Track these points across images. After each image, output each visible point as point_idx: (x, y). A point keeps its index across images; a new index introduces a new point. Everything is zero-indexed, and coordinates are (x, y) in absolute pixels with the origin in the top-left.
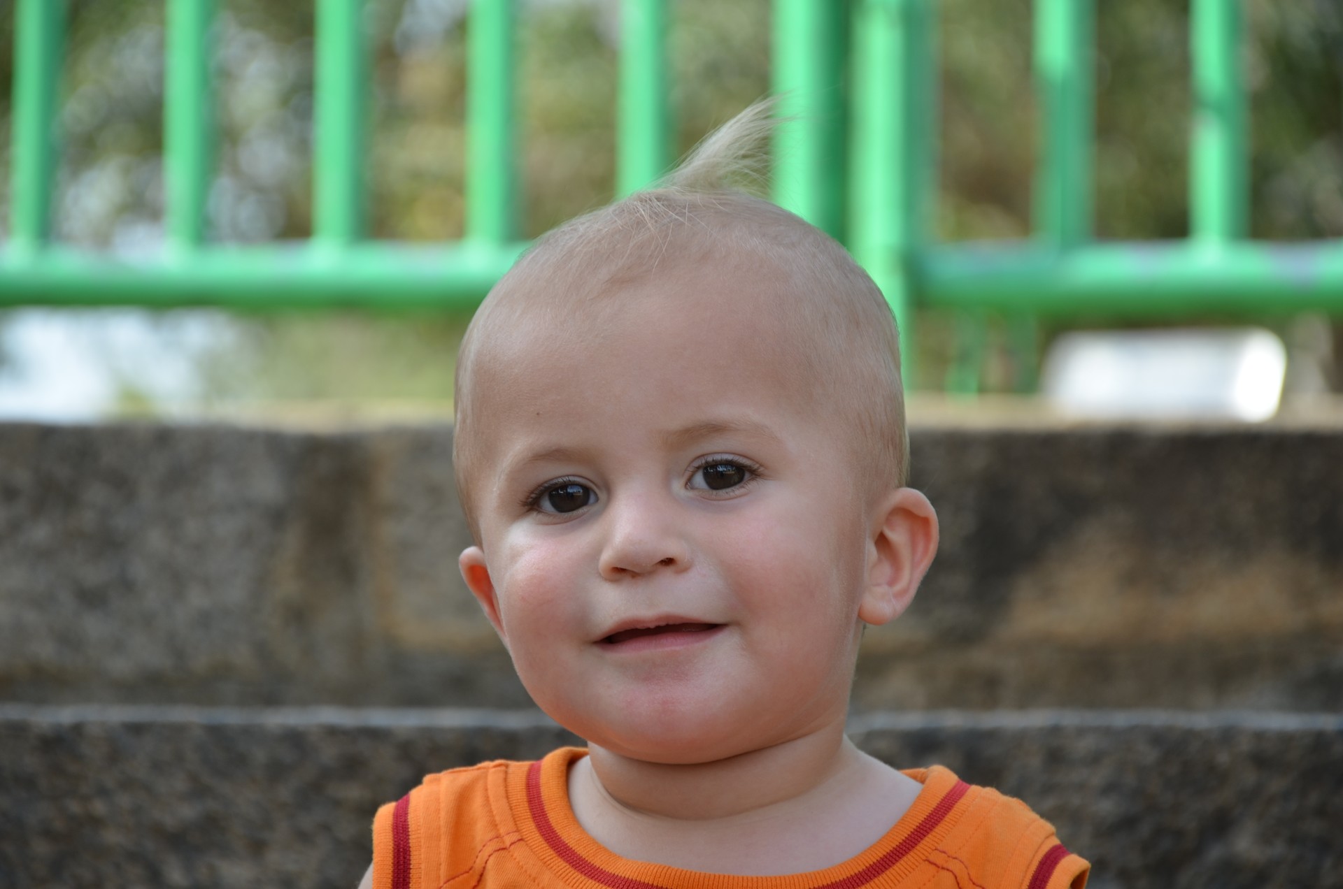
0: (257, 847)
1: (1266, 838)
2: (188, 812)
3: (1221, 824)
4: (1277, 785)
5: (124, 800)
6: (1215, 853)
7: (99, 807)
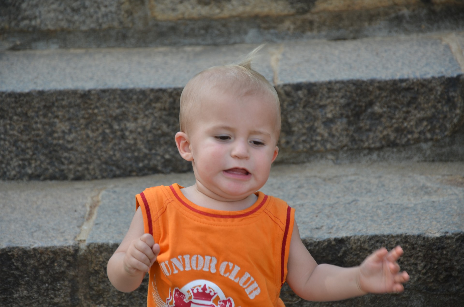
0: (136, 119)
1: (381, 107)
2: (118, 111)
3: (371, 104)
4: (384, 94)
5: (102, 109)
6: (369, 110)
7: (96, 111)
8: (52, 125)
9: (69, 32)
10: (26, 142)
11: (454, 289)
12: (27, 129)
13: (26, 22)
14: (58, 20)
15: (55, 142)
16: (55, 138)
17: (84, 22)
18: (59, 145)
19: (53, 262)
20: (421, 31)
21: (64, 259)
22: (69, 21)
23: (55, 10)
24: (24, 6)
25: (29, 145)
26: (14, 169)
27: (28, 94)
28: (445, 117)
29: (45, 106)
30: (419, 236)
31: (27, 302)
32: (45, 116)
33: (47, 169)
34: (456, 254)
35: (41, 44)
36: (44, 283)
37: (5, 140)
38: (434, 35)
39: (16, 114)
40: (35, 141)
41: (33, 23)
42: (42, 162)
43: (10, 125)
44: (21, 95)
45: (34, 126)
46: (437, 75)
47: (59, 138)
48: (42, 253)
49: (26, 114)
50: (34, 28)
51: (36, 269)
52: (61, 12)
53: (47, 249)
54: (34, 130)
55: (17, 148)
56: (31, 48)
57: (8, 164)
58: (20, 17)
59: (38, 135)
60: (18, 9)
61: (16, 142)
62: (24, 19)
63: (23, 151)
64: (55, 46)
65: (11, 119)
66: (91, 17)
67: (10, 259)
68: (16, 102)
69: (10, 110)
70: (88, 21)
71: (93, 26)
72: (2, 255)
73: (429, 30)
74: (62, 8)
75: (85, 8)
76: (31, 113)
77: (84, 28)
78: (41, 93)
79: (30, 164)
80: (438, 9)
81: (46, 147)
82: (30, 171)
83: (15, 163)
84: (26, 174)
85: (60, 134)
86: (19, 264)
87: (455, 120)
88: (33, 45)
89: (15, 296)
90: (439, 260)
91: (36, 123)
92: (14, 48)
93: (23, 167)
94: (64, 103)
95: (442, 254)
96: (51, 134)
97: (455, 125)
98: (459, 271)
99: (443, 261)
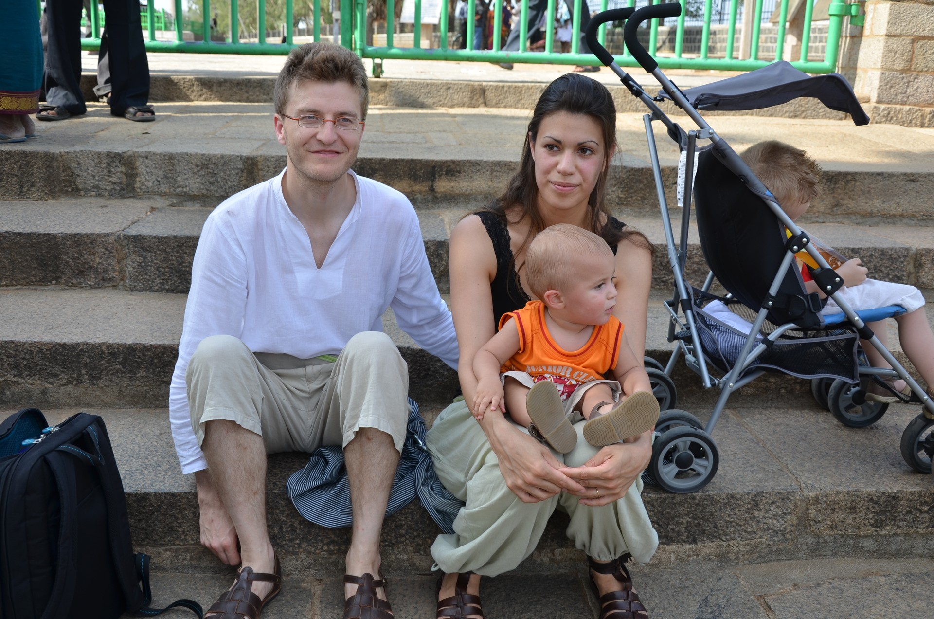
8: (182, 258)
9: (208, 197)
10: (165, 268)
11: (430, 383)
12: (166, 260)
13: (181, 189)
14: (200, 189)
15: (184, 269)
16: (184, 267)
17: (217, 191)
18: (187, 271)
19: (163, 354)
20: (428, 208)
21: (171, 353)
22: (207, 190)
23: (198, 183)
24: (179, 179)
25: (167, 270)
26: (157, 285)
27: (167, 237)
28: (436, 266)
29: (178, 246)
30: (408, 348)
31: (146, 380)
32: (178, 252)
33: (179, 286)
34: (432, 361)
35: (189, 203)
36: (158, 368)
37: (151, 266)
38: (436, 211)
39: (159, 250)
40: (171, 268)
41: (185, 190)
42: (175, 282)
43: (155, 256)
44: (162, 237)
45: (171, 258)
46: (431, 239)
47: (186, 267)
48: (156, 348)
49: (165, 250)
50: (185, 192)
51: (152, 358)
52: (203, 184)
53: (159, 345)
54: (170, 260)
55: (159, 272)
56: (183, 206)
57: (153, 282)
58: (176, 186)
59: (173, 264)
60: (175, 180)
61: (158, 267)
62: (178, 187)
63: (163, 273)
64: (199, 205)
65: (155, 253)
66: (222, 188)
67: (135, 351)
68: (159, 242)
69: (155, 247)
70: (219, 191)
71: (222, 193)
72: (129, 348)
73: (433, 208)
74: (203, 181)
75: (218, 182)
76: (168, 250)
77: (217, 195)
78: (175, 237)
79: (167, 282)
80: (439, 196)
81: (177, 272)
82: (167, 287)
83: (158, 281)
84: (165, 289)
85: (187, 264)
86: (140, 355)
87: (442, 268)
88: (185, 203)
89: (137, 375)
90: (421, 364)
91: (172, 256)
92: (171, 205)
93: (163, 284)
94: (190, 244)
95: (423, 360)
96: (181, 264)
97: (442, 271)
98: (433, 372)
99: (423, 365)
